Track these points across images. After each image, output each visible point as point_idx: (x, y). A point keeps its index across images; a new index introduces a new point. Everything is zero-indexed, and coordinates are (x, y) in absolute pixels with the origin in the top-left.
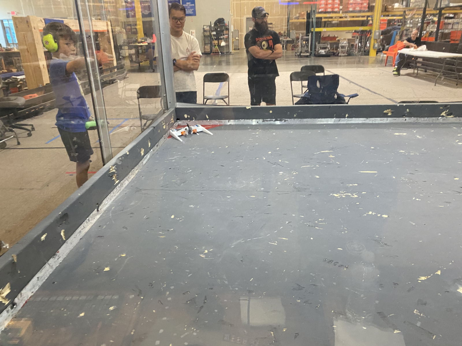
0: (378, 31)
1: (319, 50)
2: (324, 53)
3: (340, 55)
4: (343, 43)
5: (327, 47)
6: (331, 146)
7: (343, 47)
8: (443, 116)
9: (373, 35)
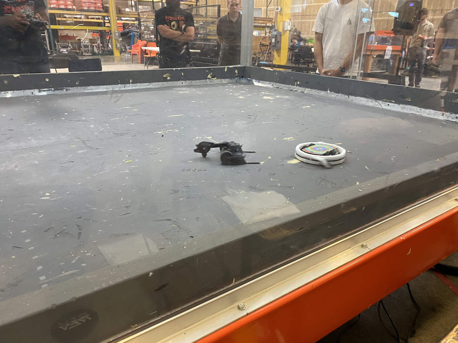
0: (117, 32)
1: (60, 49)
2: (66, 52)
3: (84, 54)
4: (85, 43)
5: (68, 46)
6: (129, 104)
7: (86, 46)
8: (209, 79)
9: (113, 35)
